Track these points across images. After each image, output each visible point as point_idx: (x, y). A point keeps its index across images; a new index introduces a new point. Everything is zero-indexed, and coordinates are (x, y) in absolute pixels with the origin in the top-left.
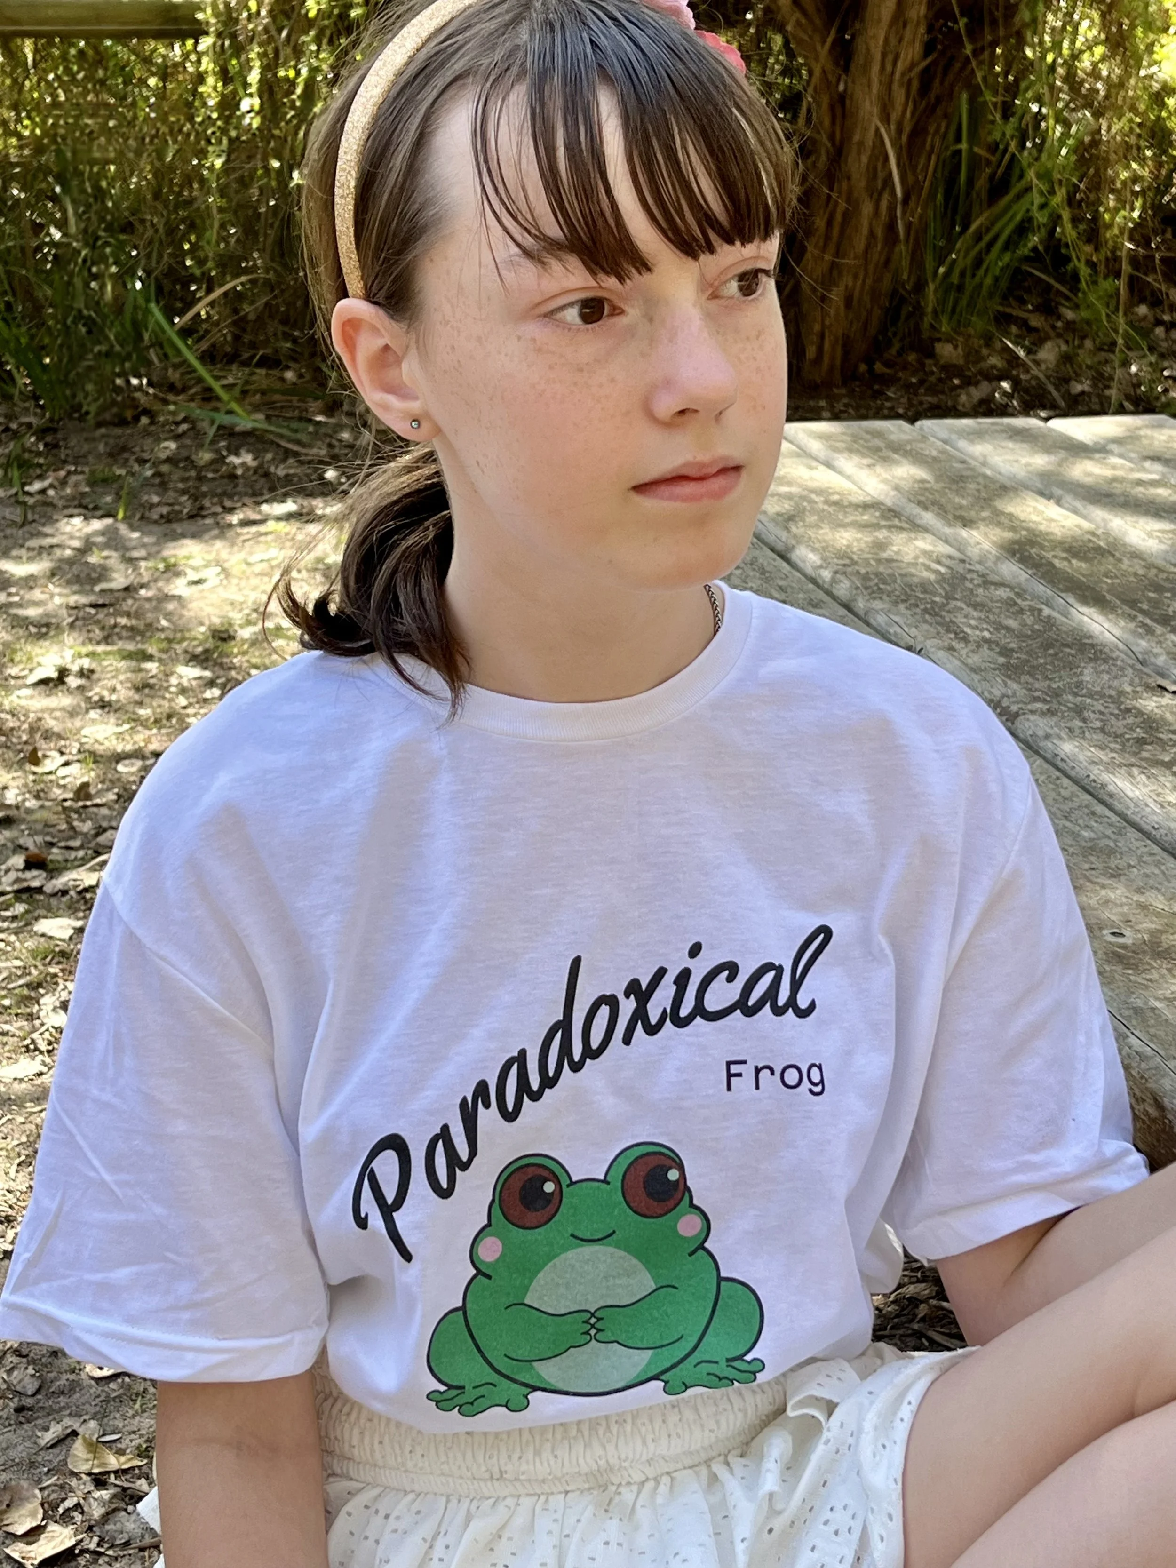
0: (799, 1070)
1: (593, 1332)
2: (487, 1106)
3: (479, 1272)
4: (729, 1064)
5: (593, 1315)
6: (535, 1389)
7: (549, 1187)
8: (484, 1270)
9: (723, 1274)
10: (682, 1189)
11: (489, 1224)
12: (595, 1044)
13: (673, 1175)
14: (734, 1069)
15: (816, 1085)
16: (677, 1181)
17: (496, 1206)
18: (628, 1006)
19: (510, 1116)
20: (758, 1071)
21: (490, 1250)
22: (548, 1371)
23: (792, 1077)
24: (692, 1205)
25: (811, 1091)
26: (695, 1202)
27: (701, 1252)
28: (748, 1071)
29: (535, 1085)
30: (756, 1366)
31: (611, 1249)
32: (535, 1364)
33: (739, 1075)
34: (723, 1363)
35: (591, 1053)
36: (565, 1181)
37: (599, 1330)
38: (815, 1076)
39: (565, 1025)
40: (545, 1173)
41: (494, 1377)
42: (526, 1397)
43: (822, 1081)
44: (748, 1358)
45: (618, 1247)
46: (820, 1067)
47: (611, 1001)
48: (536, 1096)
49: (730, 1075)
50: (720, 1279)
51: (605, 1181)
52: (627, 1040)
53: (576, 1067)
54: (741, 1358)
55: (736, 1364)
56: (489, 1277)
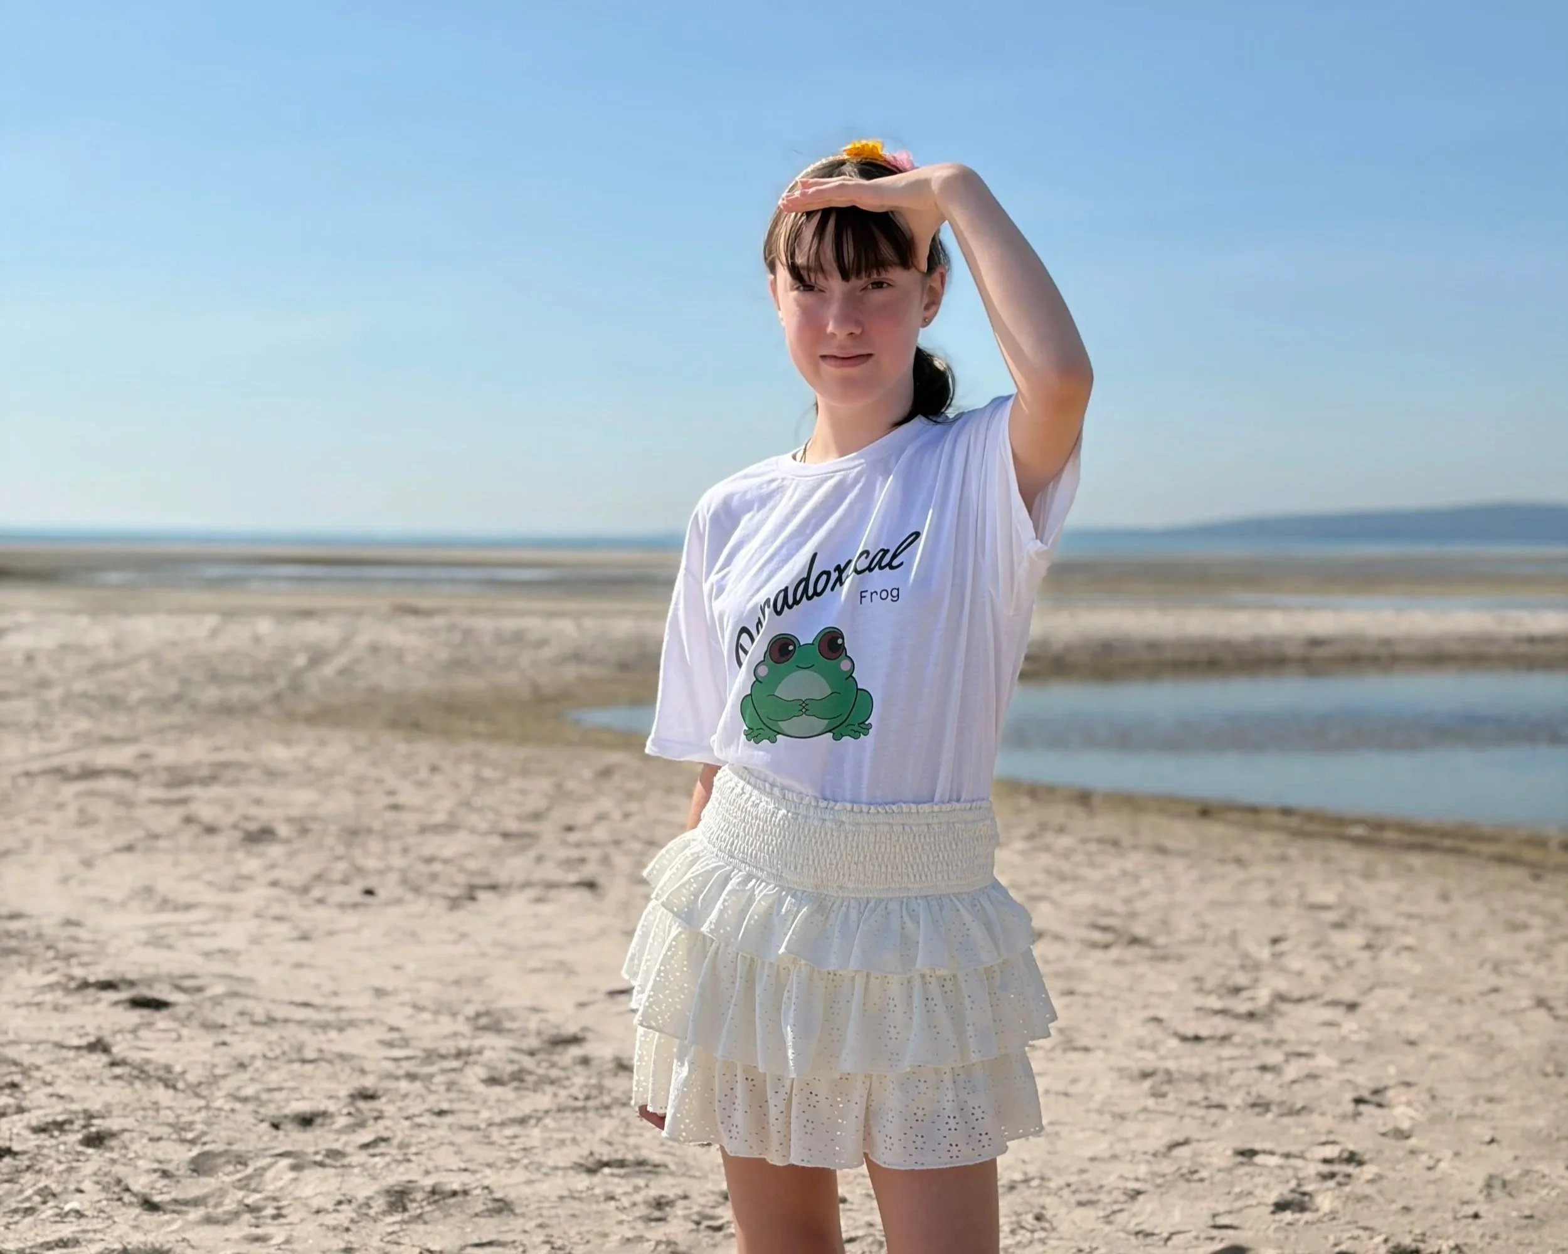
0: (887, 591)
1: (804, 710)
2: (769, 607)
3: (757, 680)
4: (862, 592)
5: (804, 702)
6: (779, 733)
7: (791, 648)
8: (760, 679)
9: (859, 687)
10: (842, 648)
11: (764, 661)
12: (819, 590)
13: (840, 641)
14: (863, 594)
15: (894, 597)
16: (841, 645)
17: (768, 653)
18: (834, 576)
19: (779, 613)
20: (872, 594)
21: (763, 671)
22: (783, 725)
23: (884, 595)
24: (846, 655)
25: (892, 600)
26: (848, 654)
27: (851, 678)
28: (868, 594)
29: (790, 601)
30: (870, 726)
31: (812, 673)
32: (779, 723)
33: (865, 597)
34: (857, 725)
35: (816, 594)
36: (797, 646)
37: (807, 710)
38: (895, 593)
39: (807, 580)
40: (791, 642)
41: (763, 727)
42: (775, 736)
43: (898, 595)
44: (867, 723)
45: (815, 672)
46: (898, 589)
47: (828, 573)
48: (790, 607)
49: (861, 597)
50: (858, 689)
51: (812, 644)
52: (832, 589)
53: (809, 598)
54: (863, 723)
55: (861, 725)
56: (761, 682)
